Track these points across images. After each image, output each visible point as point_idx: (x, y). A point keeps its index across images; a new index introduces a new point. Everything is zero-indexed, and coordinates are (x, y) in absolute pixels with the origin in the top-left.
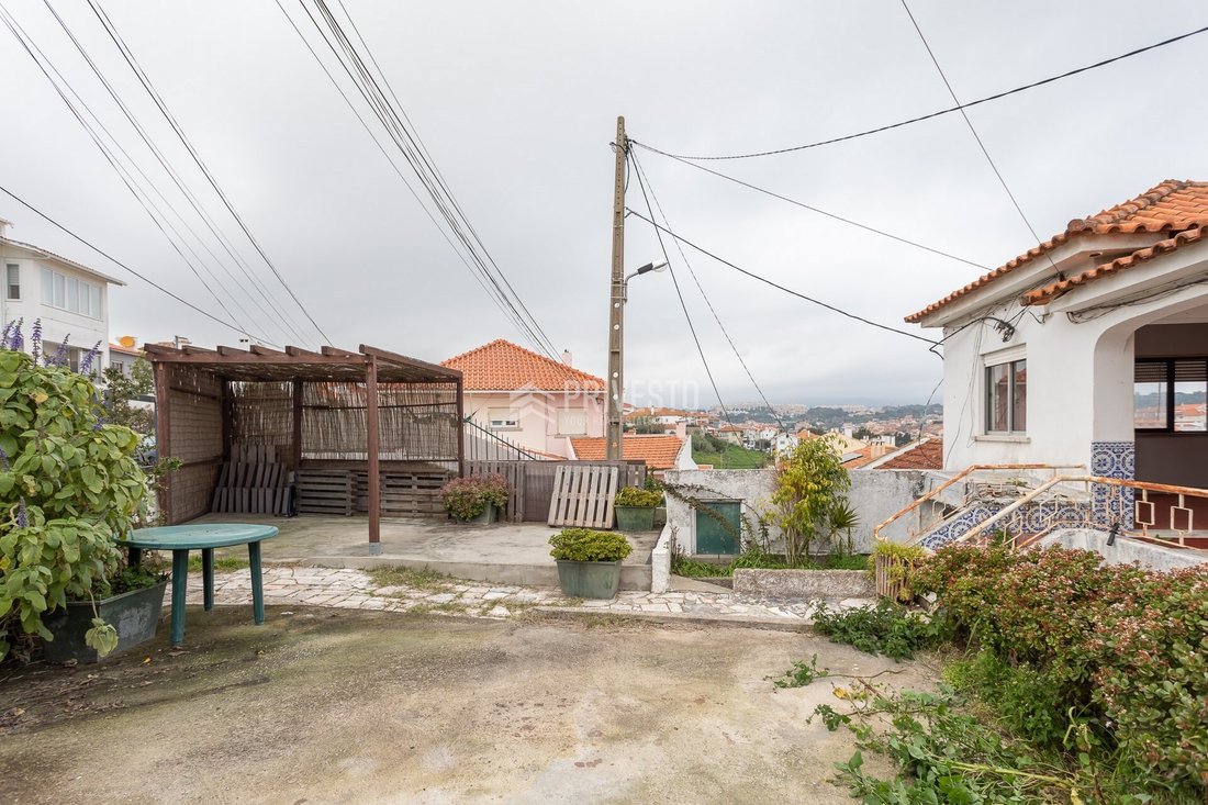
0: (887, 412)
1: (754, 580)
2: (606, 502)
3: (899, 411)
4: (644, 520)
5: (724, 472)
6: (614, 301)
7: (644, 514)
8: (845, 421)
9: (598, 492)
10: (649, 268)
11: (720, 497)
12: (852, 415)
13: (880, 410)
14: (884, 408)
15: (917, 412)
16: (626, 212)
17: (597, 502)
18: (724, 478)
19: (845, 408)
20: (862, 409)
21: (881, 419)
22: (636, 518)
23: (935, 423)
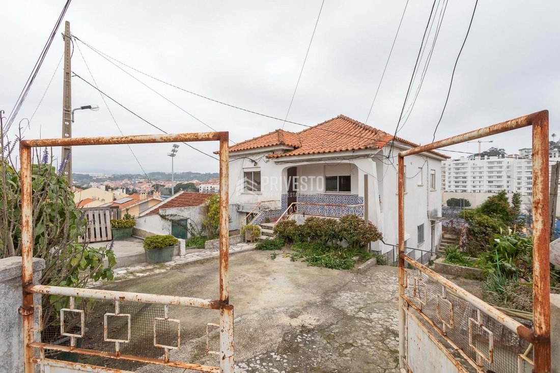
0: (114, 177)
1: (212, 244)
2: (106, 228)
3: (121, 177)
4: (127, 233)
5: (183, 208)
6: (65, 120)
7: (127, 231)
8: (92, 181)
9: (100, 223)
10: (89, 107)
11: (182, 218)
12: (95, 178)
13: (110, 176)
14: (113, 175)
15: (130, 177)
16: (72, 74)
17: (100, 228)
18: (182, 211)
19: (91, 174)
20: (101, 175)
21: (112, 180)
22: (123, 233)
23: (139, 183)
